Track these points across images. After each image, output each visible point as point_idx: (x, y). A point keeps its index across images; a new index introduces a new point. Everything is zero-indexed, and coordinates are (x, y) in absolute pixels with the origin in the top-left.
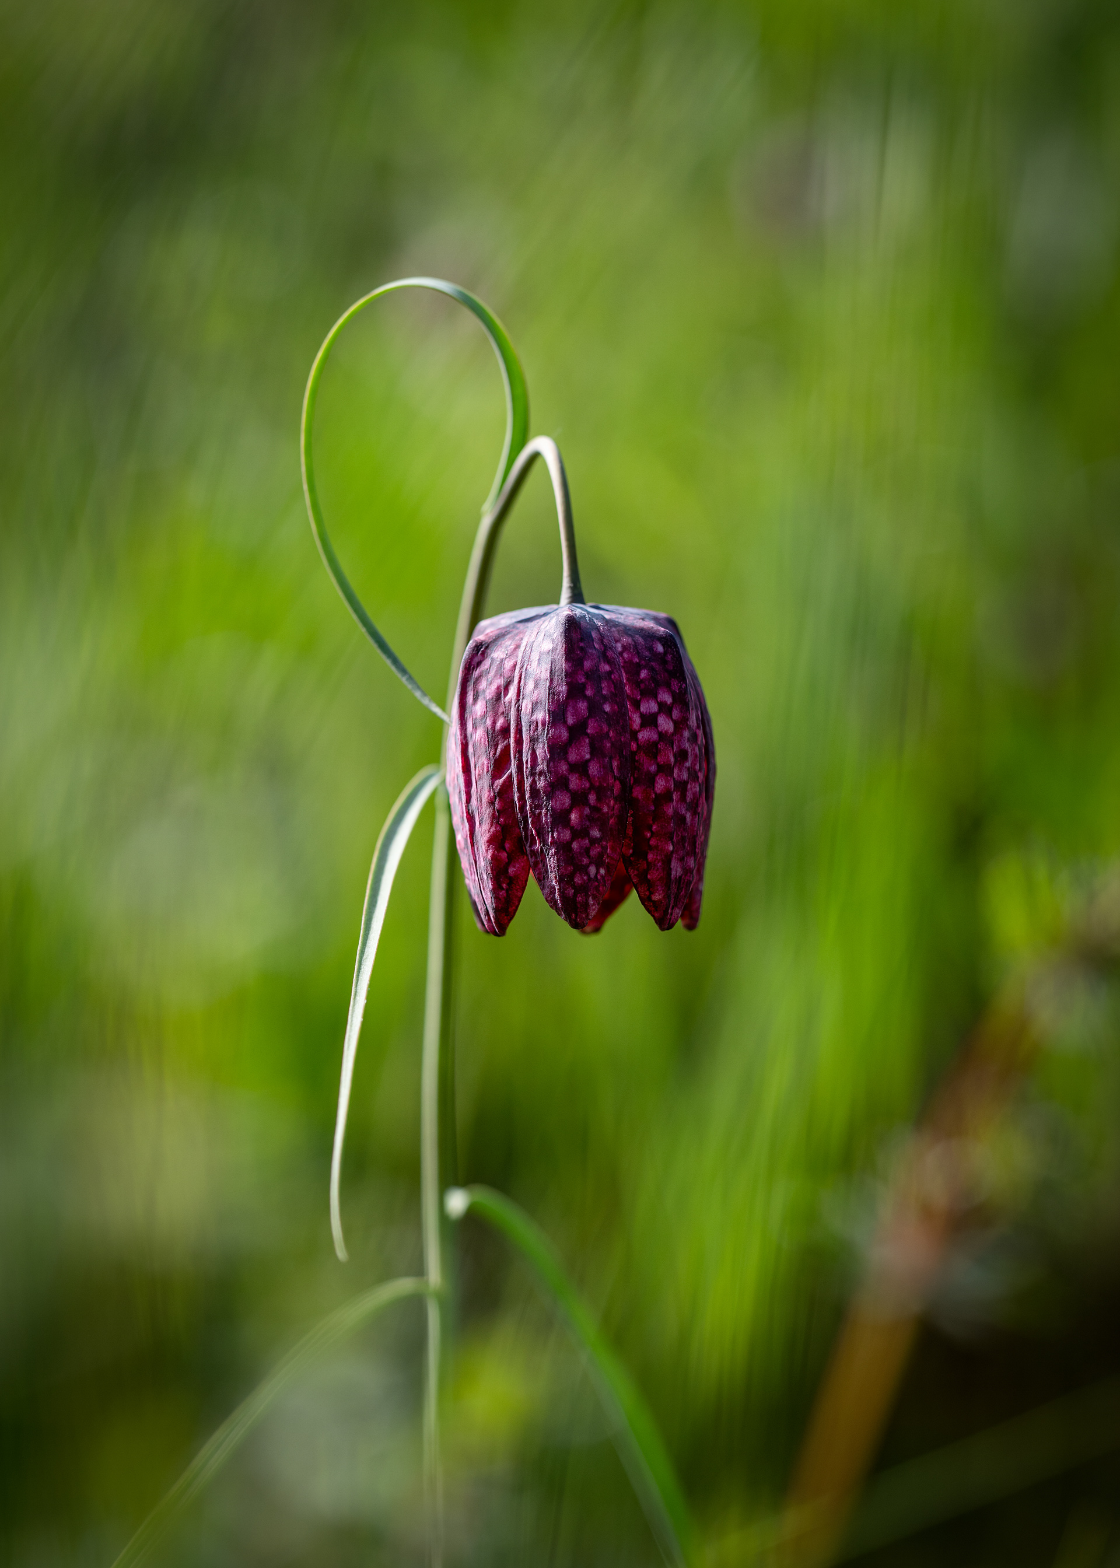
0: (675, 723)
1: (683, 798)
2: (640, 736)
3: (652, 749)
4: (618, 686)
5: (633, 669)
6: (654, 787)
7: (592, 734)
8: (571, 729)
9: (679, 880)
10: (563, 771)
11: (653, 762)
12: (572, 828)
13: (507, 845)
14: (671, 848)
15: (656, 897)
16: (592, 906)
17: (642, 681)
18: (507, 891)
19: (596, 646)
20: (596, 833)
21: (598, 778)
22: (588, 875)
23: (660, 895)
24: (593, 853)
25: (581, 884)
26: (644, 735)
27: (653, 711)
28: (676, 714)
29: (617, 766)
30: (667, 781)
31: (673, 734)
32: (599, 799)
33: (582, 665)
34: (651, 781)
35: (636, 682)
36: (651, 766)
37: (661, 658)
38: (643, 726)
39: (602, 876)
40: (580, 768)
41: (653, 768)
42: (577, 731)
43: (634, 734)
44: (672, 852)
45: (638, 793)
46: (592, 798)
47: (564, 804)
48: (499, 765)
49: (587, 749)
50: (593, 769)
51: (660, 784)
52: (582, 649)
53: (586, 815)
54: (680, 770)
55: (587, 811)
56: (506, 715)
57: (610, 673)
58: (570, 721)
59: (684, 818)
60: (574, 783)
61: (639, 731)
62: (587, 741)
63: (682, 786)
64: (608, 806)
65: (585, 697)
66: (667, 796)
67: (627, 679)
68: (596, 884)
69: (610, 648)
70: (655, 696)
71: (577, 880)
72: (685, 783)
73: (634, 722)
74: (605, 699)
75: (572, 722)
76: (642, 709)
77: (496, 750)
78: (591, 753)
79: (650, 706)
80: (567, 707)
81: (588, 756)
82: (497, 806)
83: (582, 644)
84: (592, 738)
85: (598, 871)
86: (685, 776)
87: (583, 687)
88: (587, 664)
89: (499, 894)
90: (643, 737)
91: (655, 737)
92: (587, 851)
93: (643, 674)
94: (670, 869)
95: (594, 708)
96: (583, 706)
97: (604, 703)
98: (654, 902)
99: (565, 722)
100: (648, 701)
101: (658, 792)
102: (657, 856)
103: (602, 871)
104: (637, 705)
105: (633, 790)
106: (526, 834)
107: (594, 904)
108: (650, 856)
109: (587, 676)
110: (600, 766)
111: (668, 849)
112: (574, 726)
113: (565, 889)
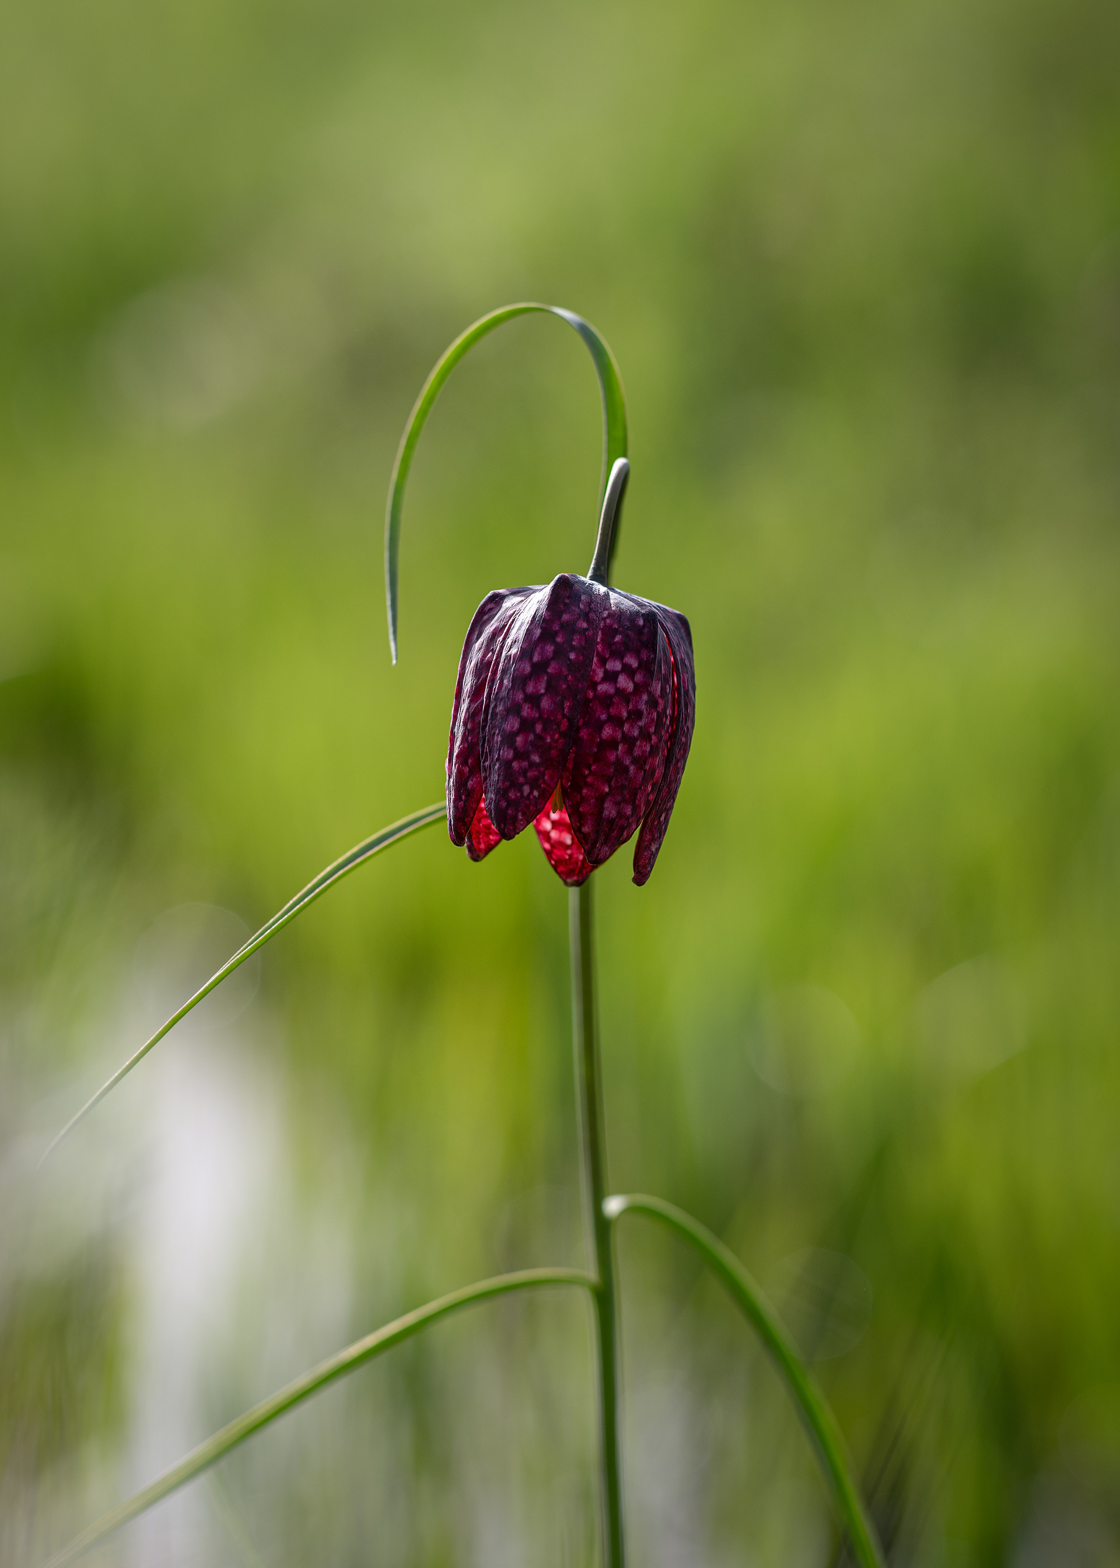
0: (636, 685)
1: (629, 751)
2: (599, 688)
3: (606, 701)
4: (590, 642)
5: (609, 632)
6: (600, 732)
7: (552, 673)
8: (534, 666)
9: (611, 822)
10: (519, 699)
11: (604, 711)
12: (515, 749)
13: (470, 761)
14: (607, 790)
15: (586, 829)
16: (520, 821)
17: (614, 643)
18: (465, 801)
19: (581, 606)
20: (536, 758)
21: (547, 711)
22: (522, 792)
23: (589, 828)
24: (530, 774)
25: (514, 799)
26: (602, 688)
27: (617, 669)
28: (638, 677)
29: (569, 707)
30: (614, 731)
31: (630, 693)
32: (544, 729)
33: (560, 617)
34: (600, 726)
35: (607, 642)
36: (603, 714)
37: (640, 631)
38: (604, 680)
39: (534, 797)
40: (533, 700)
41: (604, 717)
42: (538, 669)
43: (594, 685)
44: (607, 794)
45: (584, 733)
46: (539, 728)
47: (514, 727)
48: (476, 693)
49: (543, 685)
50: (545, 703)
51: (607, 732)
52: (566, 604)
53: (530, 741)
54: (632, 726)
55: (531, 737)
56: (493, 651)
57: (586, 630)
58: (535, 659)
59: (627, 769)
60: (526, 711)
61: (601, 683)
62: (546, 678)
63: (630, 742)
64: (552, 738)
65: (554, 642)
66: (612, 744)
67: (602, 639)
68: (527, 802)
69: (594, 611)
70: (622, 659)
71: (512, 795)
72: (635, 739)
73: (596, 674)
74: (573, 649)
75: (537, 660)
76: (607, 667)
77: (478, 680)
78: (546, 689)
79: (615, 665)
80: (536, 647)
81: (543, 691)
82: (469, 726)
83: (567, 601)
84: (551, 677)
85: (531, 792)
86: (636, 733)
87: (556, 634)
88: (565, 617)
89: (458, 804)
90: (601, 689)
91: (612, 690)
92: (524, 772)
93: (618, 638)
94: (603, 808)
95: (560, 652)
96: (550, 649)
97: (570, 651)
98: (583, 833)
99: (531, 659)
100: (614, 661)
101: (604, 737)
102: (591, 793)
103: (536, 793)
104: (603, 662)
105: (581, 731)
106: (483, 752)
107: (522, 819)
108: (585, 791)
109: (563, 626)
110: (552, 702)
111: (604, 790)
112: (538, 663)
113: (499, 801)
